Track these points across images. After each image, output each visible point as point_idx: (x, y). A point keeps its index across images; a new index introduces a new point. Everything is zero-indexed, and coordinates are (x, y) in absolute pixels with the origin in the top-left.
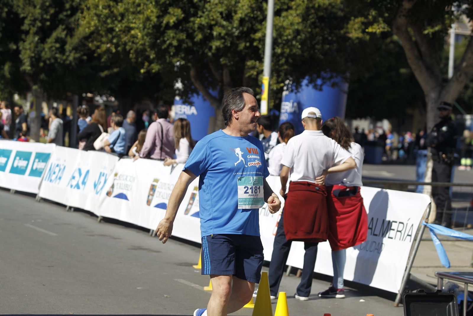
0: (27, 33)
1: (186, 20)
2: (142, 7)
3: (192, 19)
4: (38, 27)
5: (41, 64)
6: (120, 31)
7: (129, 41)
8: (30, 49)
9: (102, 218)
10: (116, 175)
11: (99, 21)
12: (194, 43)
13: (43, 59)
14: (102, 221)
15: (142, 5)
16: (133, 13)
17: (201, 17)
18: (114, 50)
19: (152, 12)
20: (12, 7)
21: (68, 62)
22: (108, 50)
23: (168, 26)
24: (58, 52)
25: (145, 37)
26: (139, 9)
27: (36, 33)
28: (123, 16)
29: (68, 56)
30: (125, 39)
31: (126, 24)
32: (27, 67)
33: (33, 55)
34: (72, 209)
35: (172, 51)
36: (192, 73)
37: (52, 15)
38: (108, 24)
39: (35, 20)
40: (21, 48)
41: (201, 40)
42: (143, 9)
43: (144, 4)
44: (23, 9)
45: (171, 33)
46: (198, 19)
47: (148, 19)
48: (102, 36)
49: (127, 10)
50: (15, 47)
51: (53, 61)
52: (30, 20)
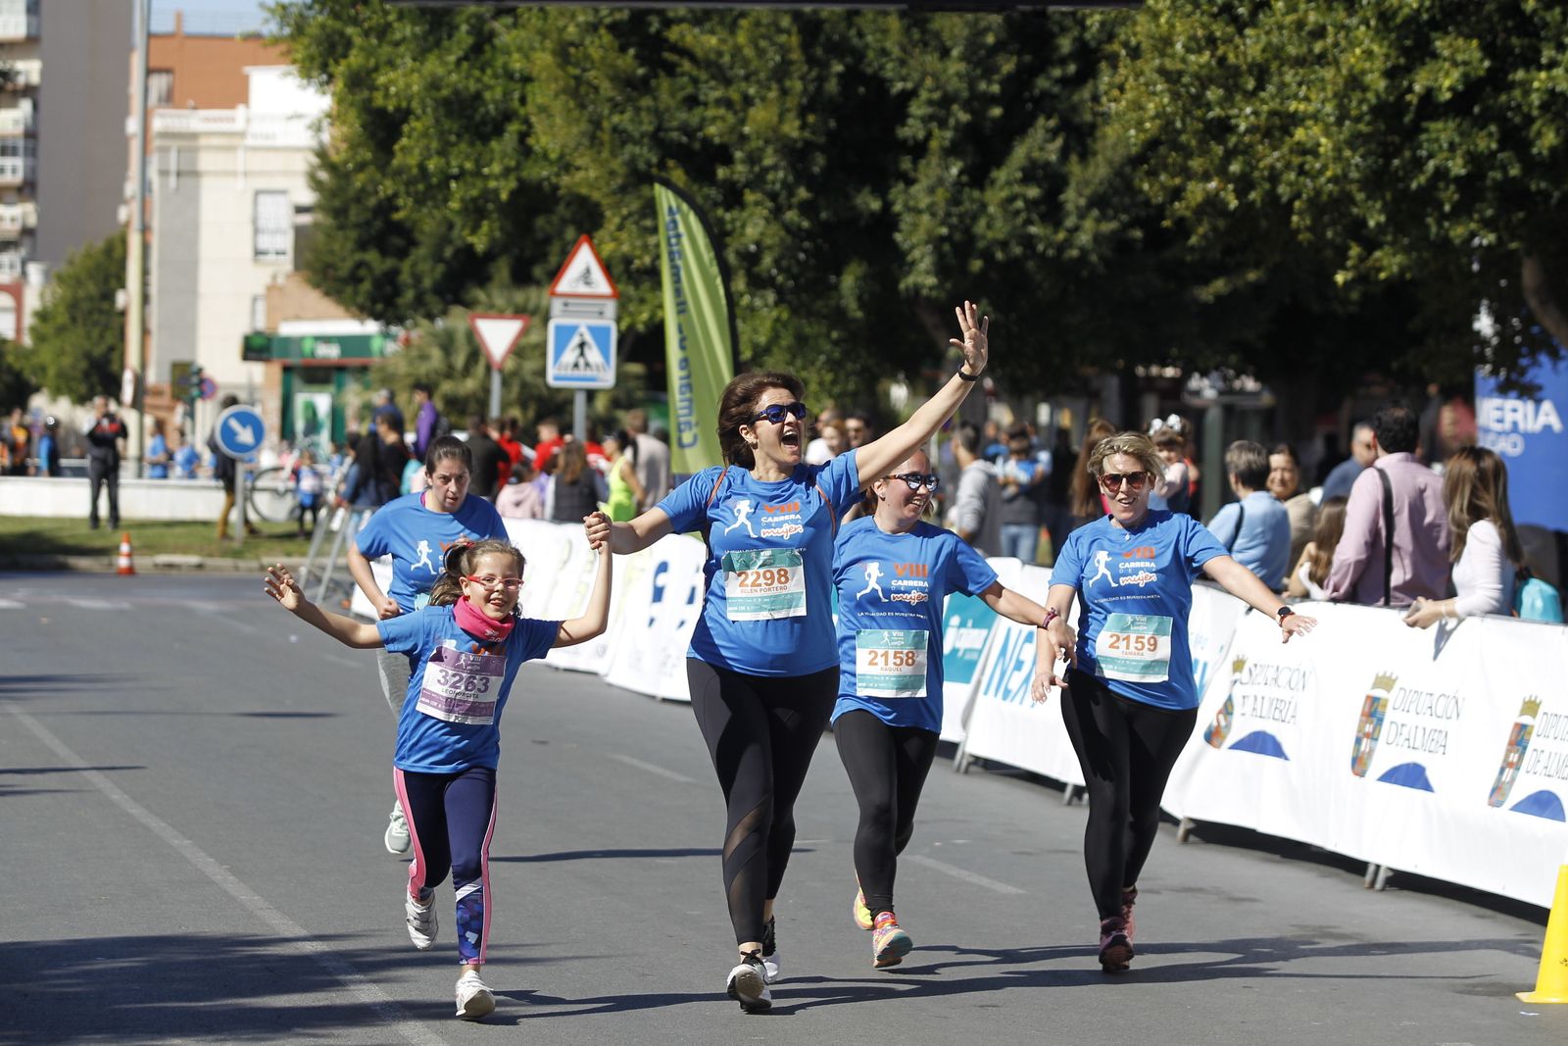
0: (919, 150)
1: (1497, 80)
2: (1330, 40)
3: (1520, 75)
4: (959, 128)
5: (977, 265)
6: (1250, 130)
7: (1288, 166)
8: (931, 210)
9: (1191, 825)
10: (1238, 665)
11: (1175, 96)
12: (1531, 165)
13: (981, 244)
14: (1192, 838)
15: (1330, 29)
16: (1299, 62)
17: (1552, 64)
18: (1233, 203)
19: (1369, 54)
20: (859, 55)
21: (1074, 253)
22: (1213, 204)
23: (1429, 106)
24: (1035, 217)
25: (1347, 153)
26: (1318, 47)
27: (952, 151)
28: (1262, 74)
29: (1076, 229)
30: (1271, 157)
31: (1274, 105)
32: (922, 276)
33: (944, 231)
35: (1449, 197)
36: (1530, 275)
37: (1006, 82)
38: (1209, 106)
39: (946, 101)
40: (898, 208)
41: (1553, 150)
42: (1336, 45)
43: (1341, 27)
44: (903, 63)
45: (1442, 131)
46: (1543, 75)
47: (1355, 82)
48: (1187, 153)
49: (1276, 53)
50: (876, 205)
51: (1017, 250)
52: (930, 103)
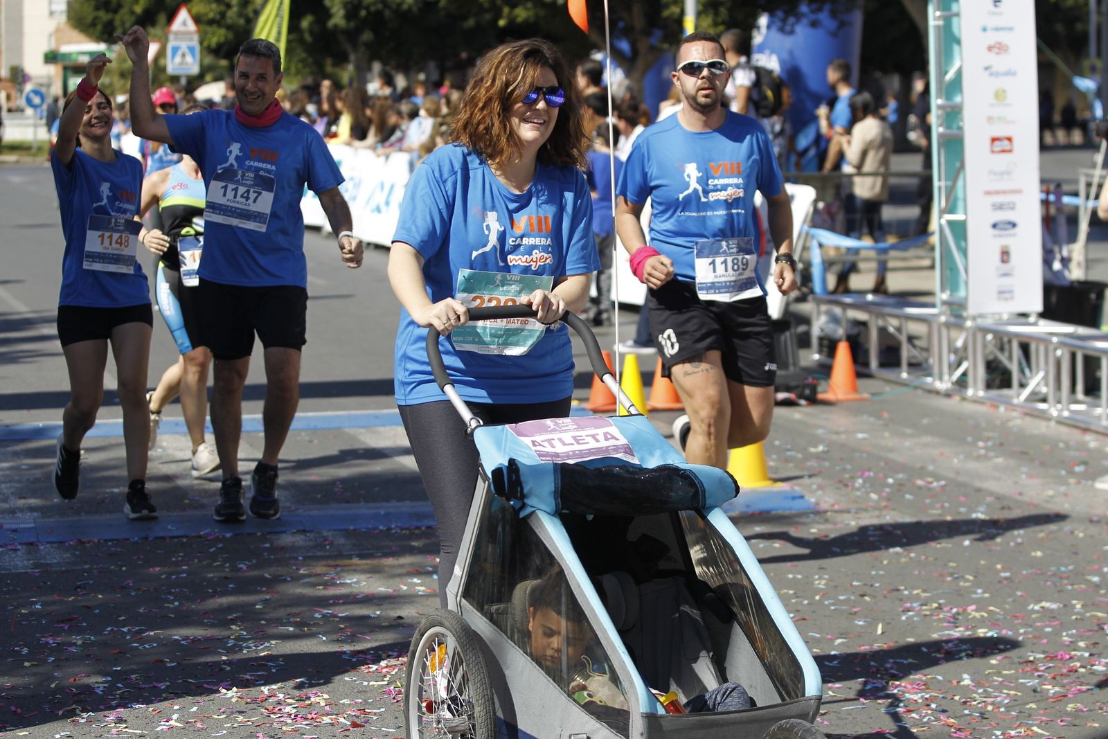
5: (363, 13)
21: (405, 7)
32: (338, 20)
34: (372, 247)
51: (380, 7)
